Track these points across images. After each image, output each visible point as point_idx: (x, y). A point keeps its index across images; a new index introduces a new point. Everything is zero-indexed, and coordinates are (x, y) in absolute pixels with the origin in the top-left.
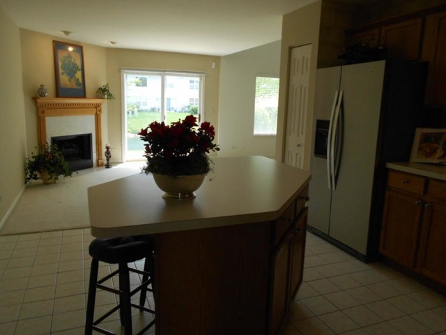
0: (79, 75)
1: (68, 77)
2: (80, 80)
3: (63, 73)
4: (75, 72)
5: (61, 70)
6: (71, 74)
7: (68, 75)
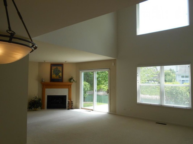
0: (60, 74)
1: (55, 75)
2: (61, 76)
3: (53, 74)
4: (59, 73)
5: (52, 73)
6: (57, 74)
7: (56, 74)
